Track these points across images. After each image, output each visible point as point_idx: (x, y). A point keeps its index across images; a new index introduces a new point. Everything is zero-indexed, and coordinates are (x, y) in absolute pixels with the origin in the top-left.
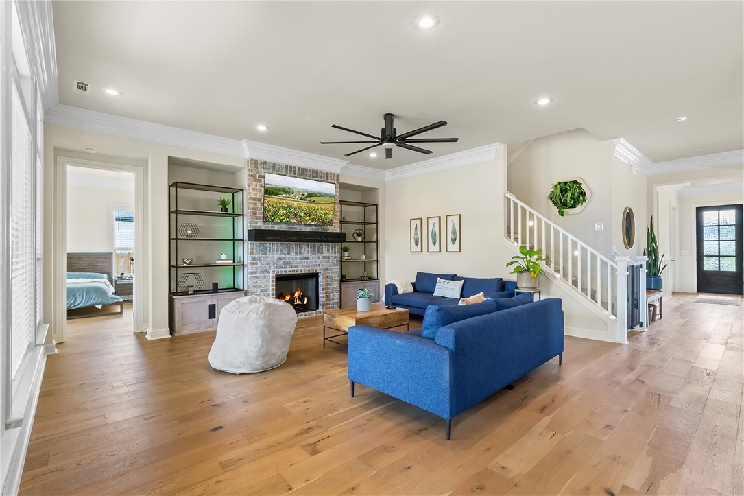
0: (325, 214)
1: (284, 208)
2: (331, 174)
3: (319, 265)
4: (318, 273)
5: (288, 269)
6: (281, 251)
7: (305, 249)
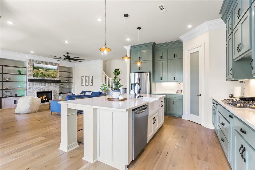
0: (53, 75)
1: (41, 73)
2: (56, 63)
3: (52, 89)
4: (52, 91)
5: (42, 90)
6: (39, 85)
7: (47, 84)
